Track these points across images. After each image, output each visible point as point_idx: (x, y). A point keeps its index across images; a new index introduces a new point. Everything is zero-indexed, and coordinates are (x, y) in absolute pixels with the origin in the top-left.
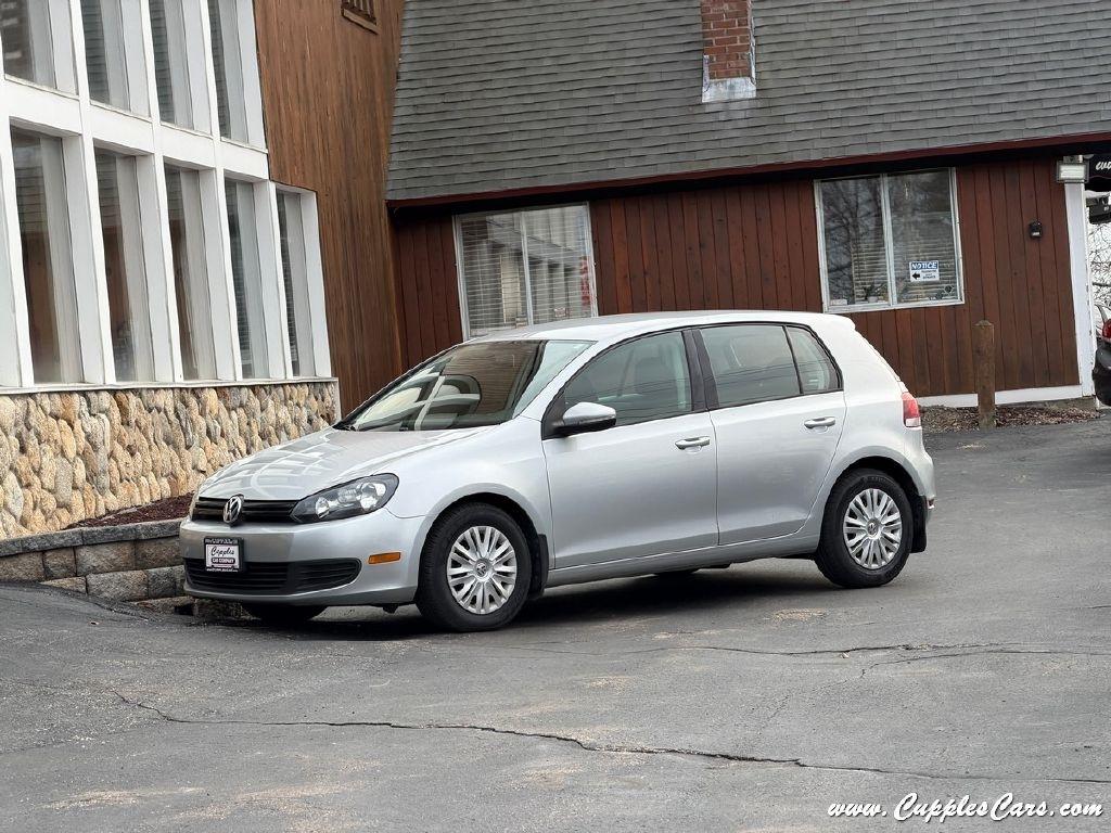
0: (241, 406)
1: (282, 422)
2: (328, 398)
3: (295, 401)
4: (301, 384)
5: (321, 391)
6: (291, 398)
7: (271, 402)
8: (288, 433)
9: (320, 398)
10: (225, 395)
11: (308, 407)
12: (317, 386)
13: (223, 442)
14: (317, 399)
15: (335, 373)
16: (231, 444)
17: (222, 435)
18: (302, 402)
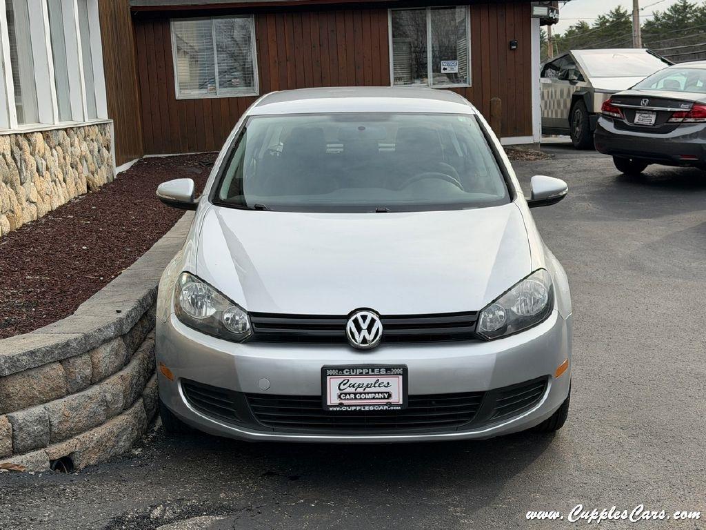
0: (59, 145)
1: (83, 154)
2: (108, 134)
3: (91, 137)
4: (93, 125)
5: (104, 129)
6: (88, 135)
7: (77, 140)
8: (86, 161)
9: (103, 133)
10: (48, 137)
11: (97, 141)
12: (102, 125)
13: (46, 174)
14: (102, 134)
15: (110, 117)
16: (53, 175)
17: (47, 169)
18: (94, 138)
